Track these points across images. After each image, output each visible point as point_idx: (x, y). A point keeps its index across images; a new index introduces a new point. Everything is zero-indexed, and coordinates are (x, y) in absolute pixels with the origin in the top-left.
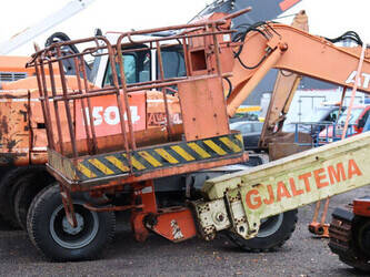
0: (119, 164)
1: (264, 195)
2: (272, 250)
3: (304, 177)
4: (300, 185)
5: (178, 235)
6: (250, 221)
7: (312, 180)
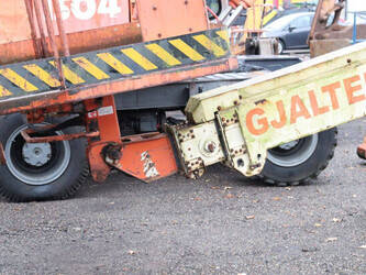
0: (44, 76)
1: (271, 114)
2: (302, 183)
3: (330, 89)
4: (324, 99)
5: (152, 173)
6: (252, 152)
7: (341, 93)
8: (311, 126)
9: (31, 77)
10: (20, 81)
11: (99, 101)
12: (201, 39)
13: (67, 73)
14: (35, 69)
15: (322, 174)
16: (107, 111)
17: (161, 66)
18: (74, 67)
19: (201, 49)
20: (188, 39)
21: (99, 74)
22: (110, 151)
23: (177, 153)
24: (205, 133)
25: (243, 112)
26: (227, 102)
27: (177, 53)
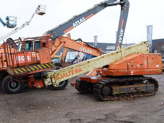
0: (24, 70)
1: (60, 76)
2: (62, 89)
3: (69, 72)
4: (68, 74)
5: (39, 87)
6: (57, 83)
7: (71, 73)
8: (66, 78)
9: (22, 70)
10: (20, 71)
11: (31, 74)
12: (50, 64)
13: (28, 69)
14: (23, 69)
15: (66, 87)
16: (32, 76)
17: (44, 68)
18: (29, 68)
19: (50, 65)
20: (48, 64)
21: (33, 69)
22: (33, 83)
23: (44, 83)
24: (49, 80)
25: (55, 76)
26: (52, 74)
27: (46, 66)
